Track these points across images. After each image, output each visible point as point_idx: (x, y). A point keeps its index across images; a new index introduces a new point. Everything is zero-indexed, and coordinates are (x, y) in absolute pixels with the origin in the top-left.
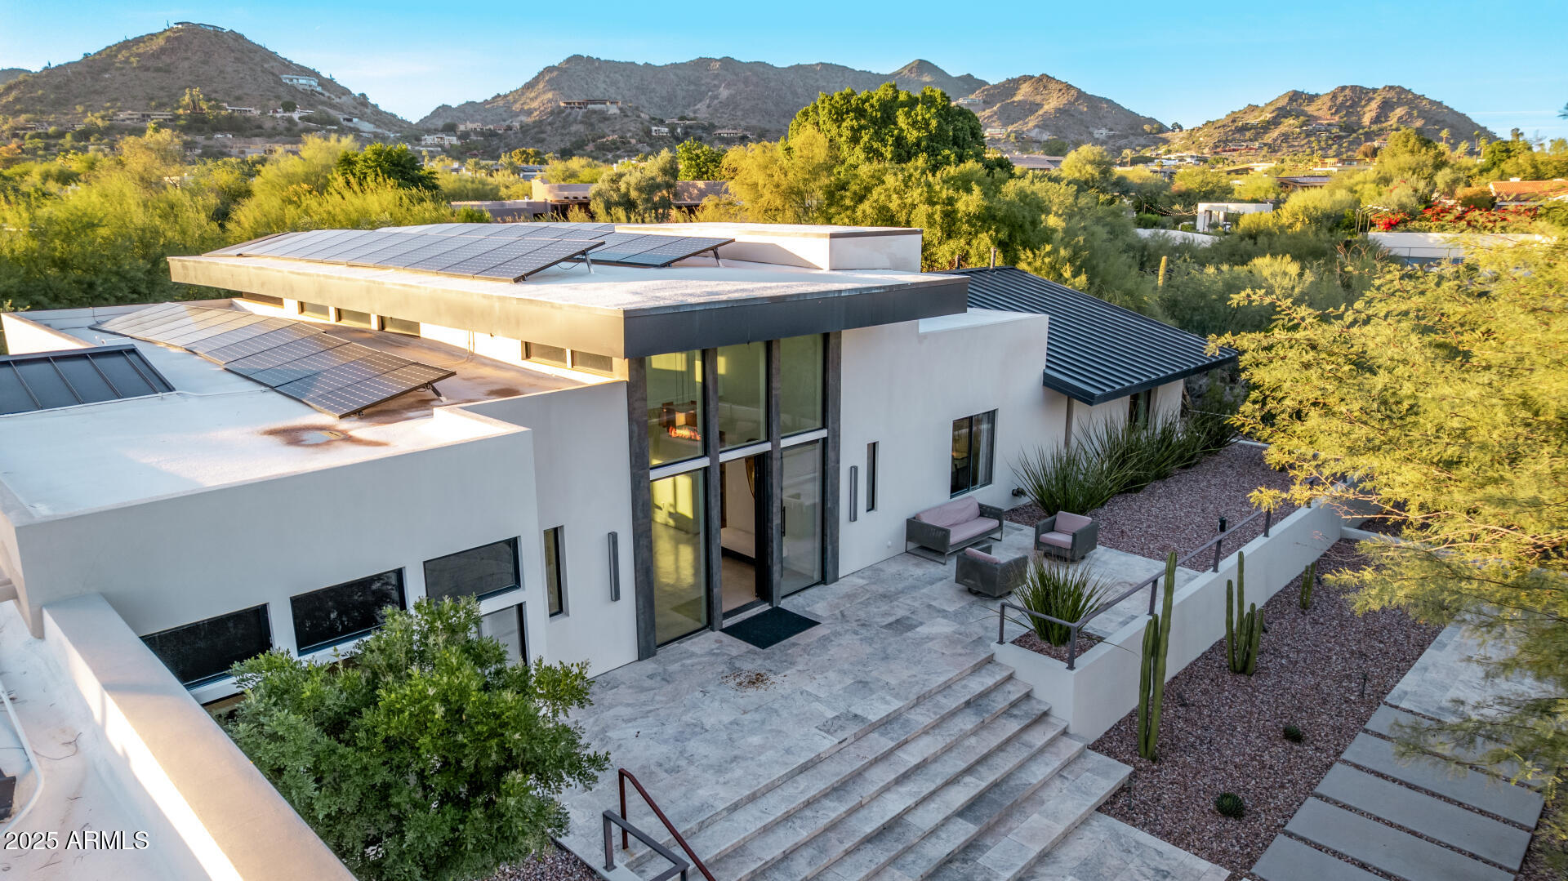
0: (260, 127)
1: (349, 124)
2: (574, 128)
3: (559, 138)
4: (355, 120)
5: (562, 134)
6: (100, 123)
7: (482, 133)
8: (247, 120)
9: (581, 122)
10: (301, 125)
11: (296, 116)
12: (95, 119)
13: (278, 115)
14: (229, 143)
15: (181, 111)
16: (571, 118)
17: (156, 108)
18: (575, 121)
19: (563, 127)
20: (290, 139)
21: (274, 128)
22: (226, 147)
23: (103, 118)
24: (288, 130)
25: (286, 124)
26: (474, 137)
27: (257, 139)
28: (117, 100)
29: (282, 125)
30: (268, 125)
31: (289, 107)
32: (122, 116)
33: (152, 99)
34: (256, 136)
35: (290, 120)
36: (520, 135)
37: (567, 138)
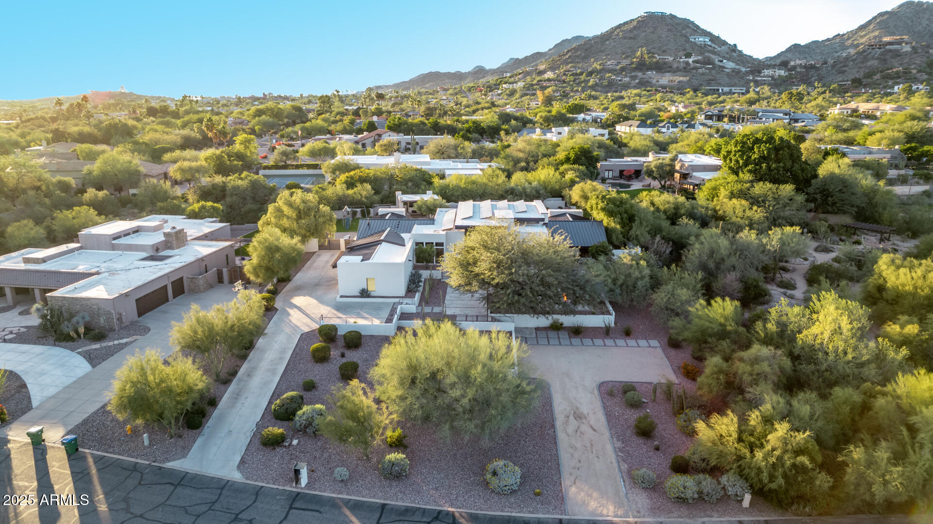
0: (671, 67)
1: (721, 64)
2: (869, 63)
3: (856, 70)
4: (724, 61)
5: (860, 68)
6: (598, 67)
7: (805, 67)
8: (665, 63)
9: (877, 59)
10: (692, 65)
11: (690, 60)
12: (597, 66)
13: (682, 60)
14: (653, 76)
15: (635, 60)
16: (870, 56)
17: (625, 58)
18: (873, 58)
19: (862, 62)
20: (684, 74)
21: (678, 67)
22: (651, 78)
23: (600, 65)
24: (685, 68)
25: (685, 65)
26: (798, 70)
27: (667, 74)
28: (609, 55)
29: (682, 65)
30: (675, 66)
31: (688, 55)
32: (609, 63)
33: (624, 54)
34: (668, 72)
35: (687, 63)
36: (830, 68)
37: (862, 70)
